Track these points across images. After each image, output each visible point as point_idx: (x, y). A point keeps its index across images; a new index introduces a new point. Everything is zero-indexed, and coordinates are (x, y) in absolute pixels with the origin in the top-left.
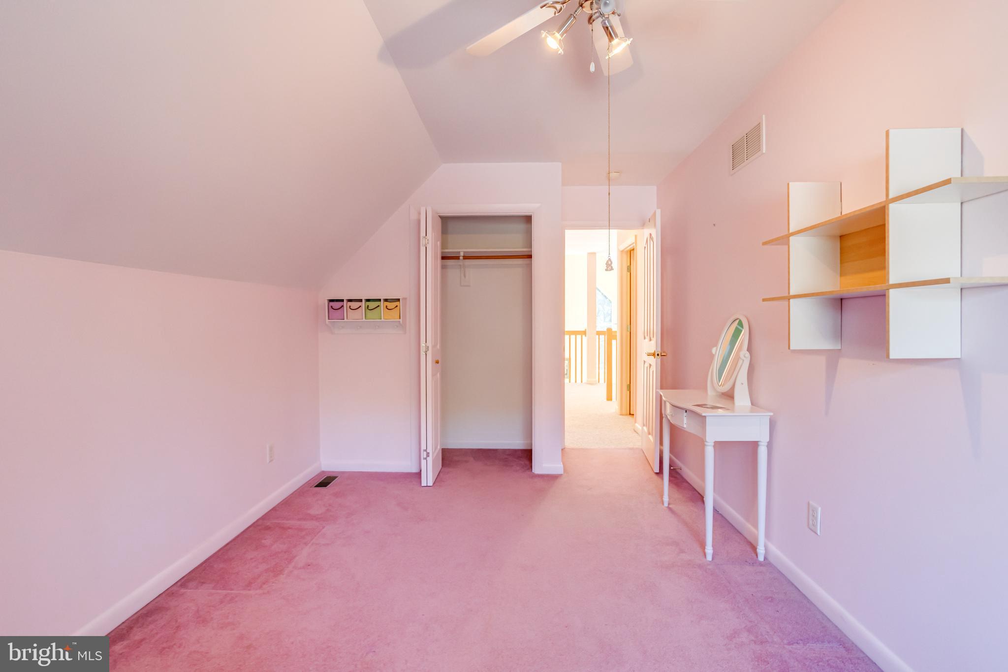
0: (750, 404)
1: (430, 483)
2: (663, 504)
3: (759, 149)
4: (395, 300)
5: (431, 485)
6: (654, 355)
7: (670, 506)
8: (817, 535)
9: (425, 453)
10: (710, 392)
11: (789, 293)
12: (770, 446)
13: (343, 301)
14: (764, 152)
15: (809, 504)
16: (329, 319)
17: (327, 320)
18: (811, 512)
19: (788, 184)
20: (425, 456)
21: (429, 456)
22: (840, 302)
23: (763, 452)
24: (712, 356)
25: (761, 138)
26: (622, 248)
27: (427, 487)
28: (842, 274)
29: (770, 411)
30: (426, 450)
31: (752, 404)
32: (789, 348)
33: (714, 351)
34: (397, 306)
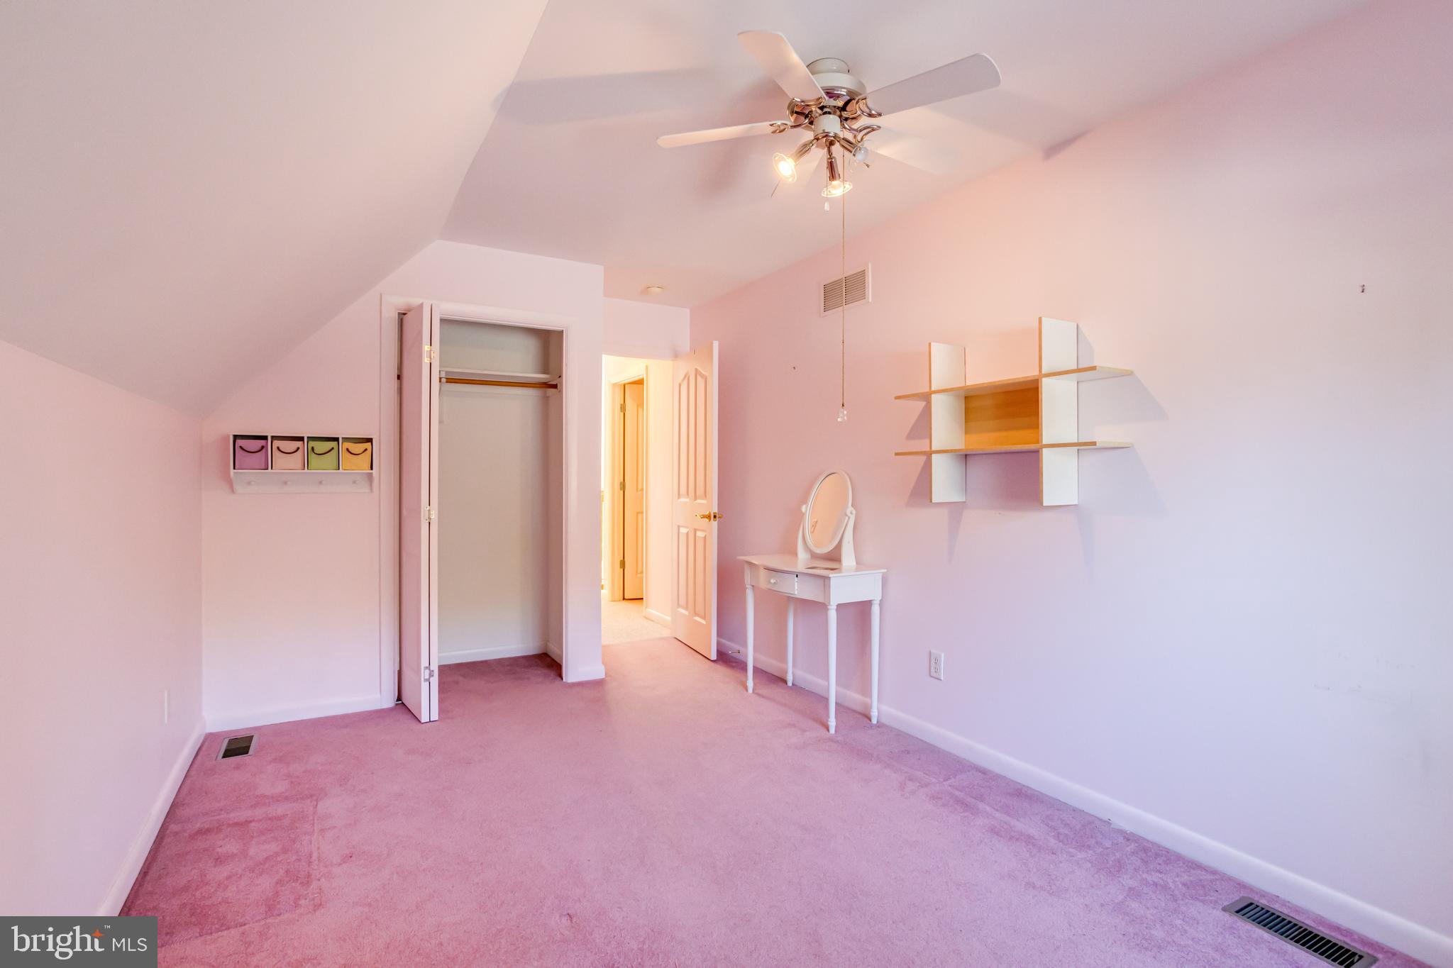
0: (855, 563)
1: (435, 716)
2: (747, 690)
3: (863, 297)
4: (361, 441)
5: (437, 719)
6: (709, 517)
7: (756, 692)
8: (940, 680)
9: (427, 672)
10: (802, 555)
11: (931, 448)
12: (881, 604)
13: (265, 438)
14: (870, 301)
15: (930, 652)
16: (234, 468)
17: (232, 471)
18: (932, 660)
19: (930, 344)
20: (427, 677)
21: (433, 676)
22: (966, 457)
23: (876, 609)
24: (803, 515)
25: (866, 286)
26: (614, 381)
27: (430, 723)
28: (967, 432)
29: (879, 568)
30: (428, 668)
31: (857, 563)
32: (931, 501)
33: (803, 510)
34: (366, 450)
